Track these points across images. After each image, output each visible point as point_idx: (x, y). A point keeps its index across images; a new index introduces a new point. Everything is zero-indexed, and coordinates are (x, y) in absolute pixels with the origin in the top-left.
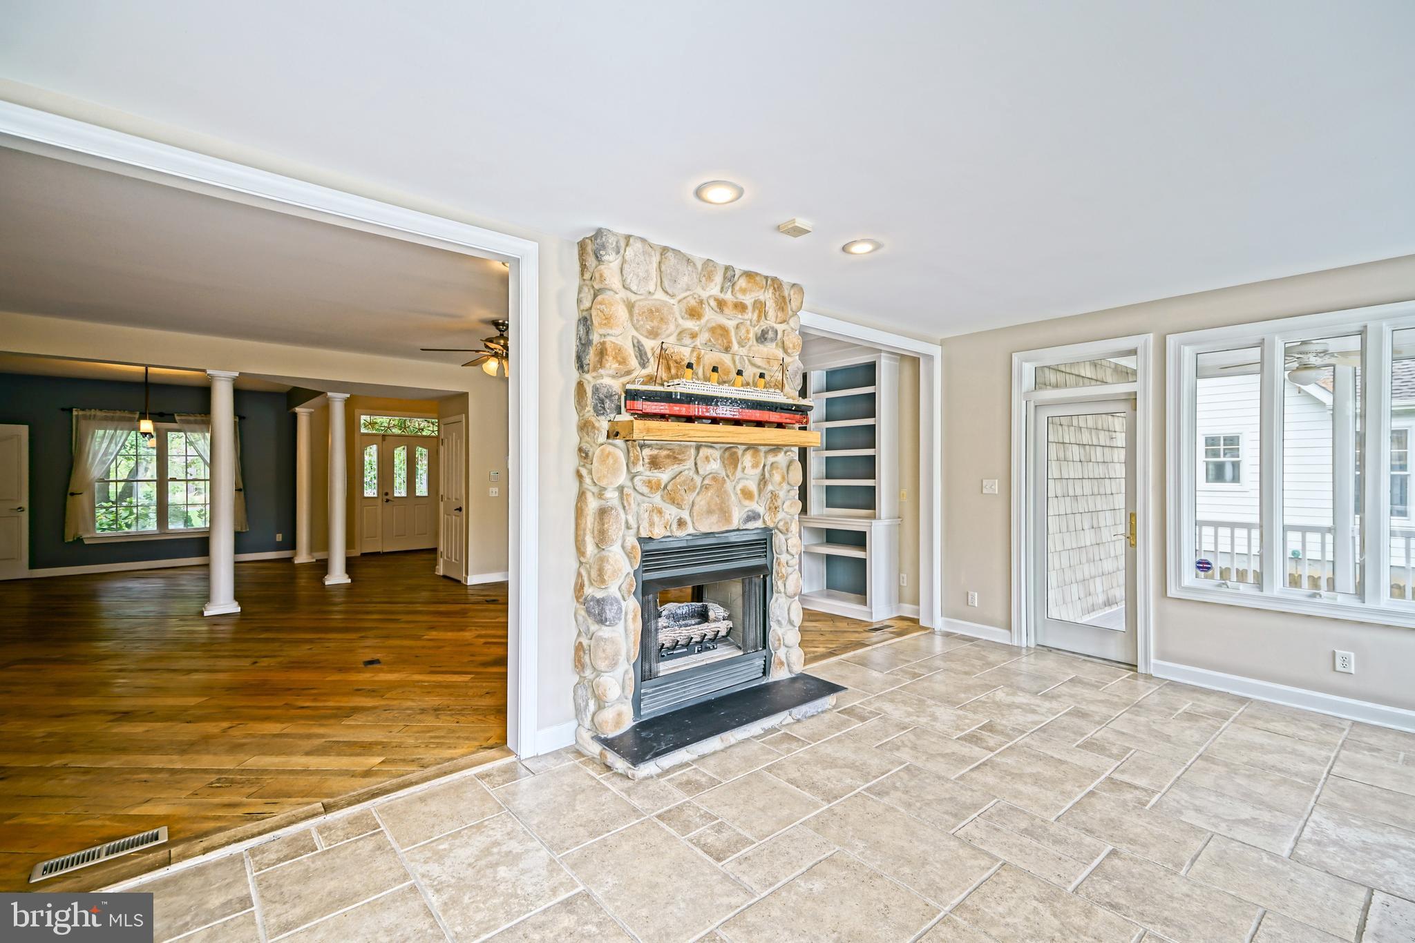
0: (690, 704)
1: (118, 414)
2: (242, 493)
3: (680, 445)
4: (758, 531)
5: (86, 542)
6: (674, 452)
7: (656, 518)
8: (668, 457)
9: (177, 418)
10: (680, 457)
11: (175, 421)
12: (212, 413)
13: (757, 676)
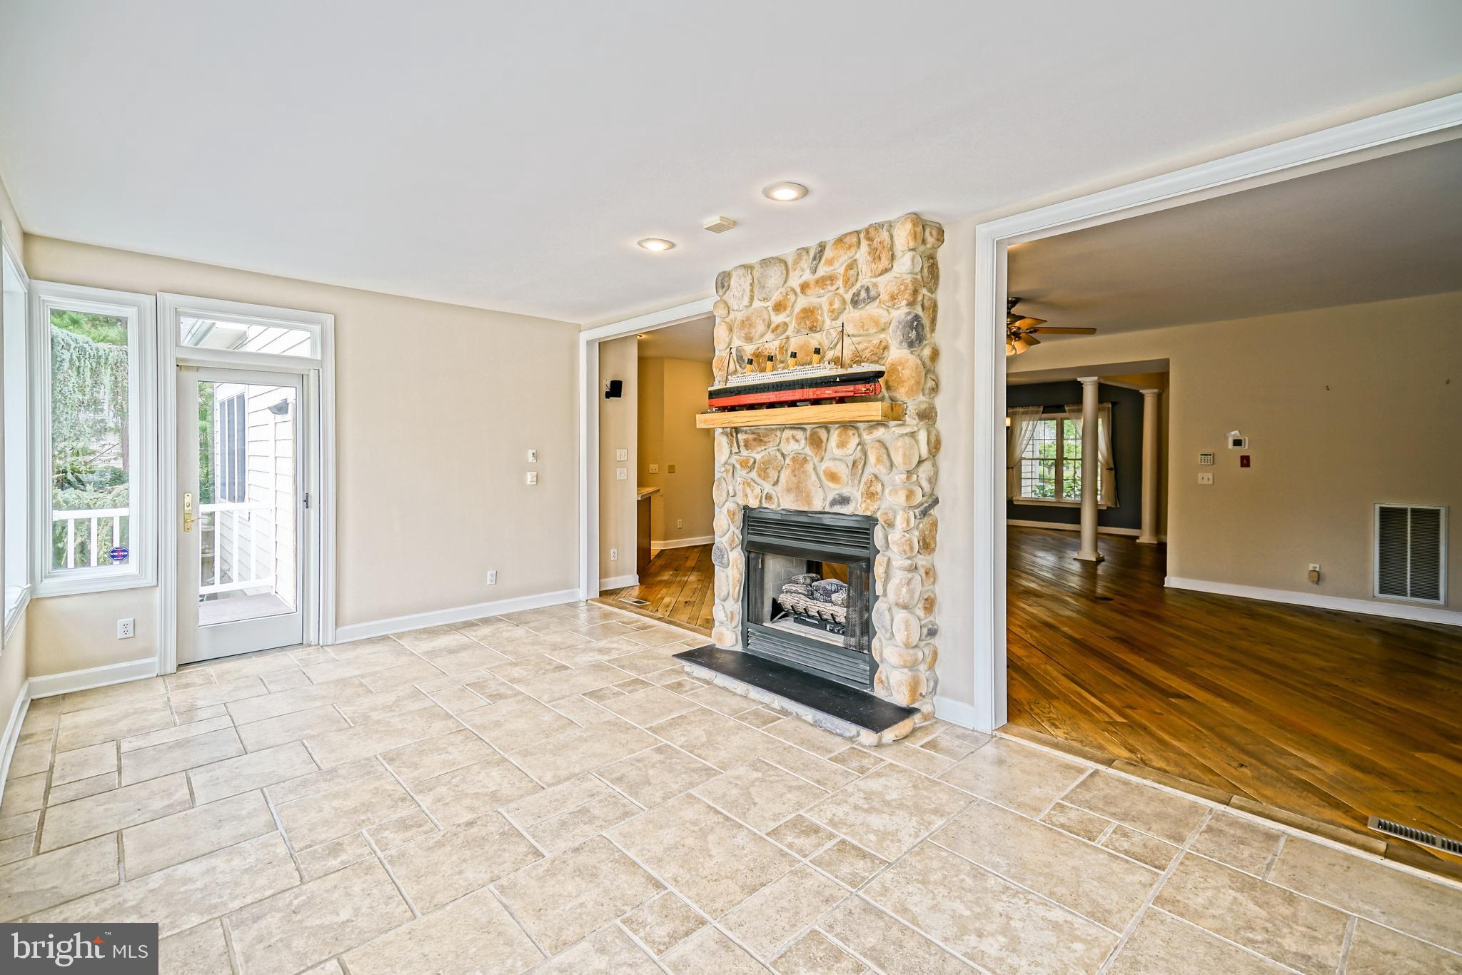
0: (785, 664)
1: (1031, 409)
2: (1113, 472)
3: (766, 429)
4: (859, 518)
5: (1015, 503)
6: (759, 436)
7: (748, 491)
8: (755, 440)
9: (1066, 408)
10: (765, 439)
11: (1065, 411)
12: (1084, 402)
13: (864, 682)
